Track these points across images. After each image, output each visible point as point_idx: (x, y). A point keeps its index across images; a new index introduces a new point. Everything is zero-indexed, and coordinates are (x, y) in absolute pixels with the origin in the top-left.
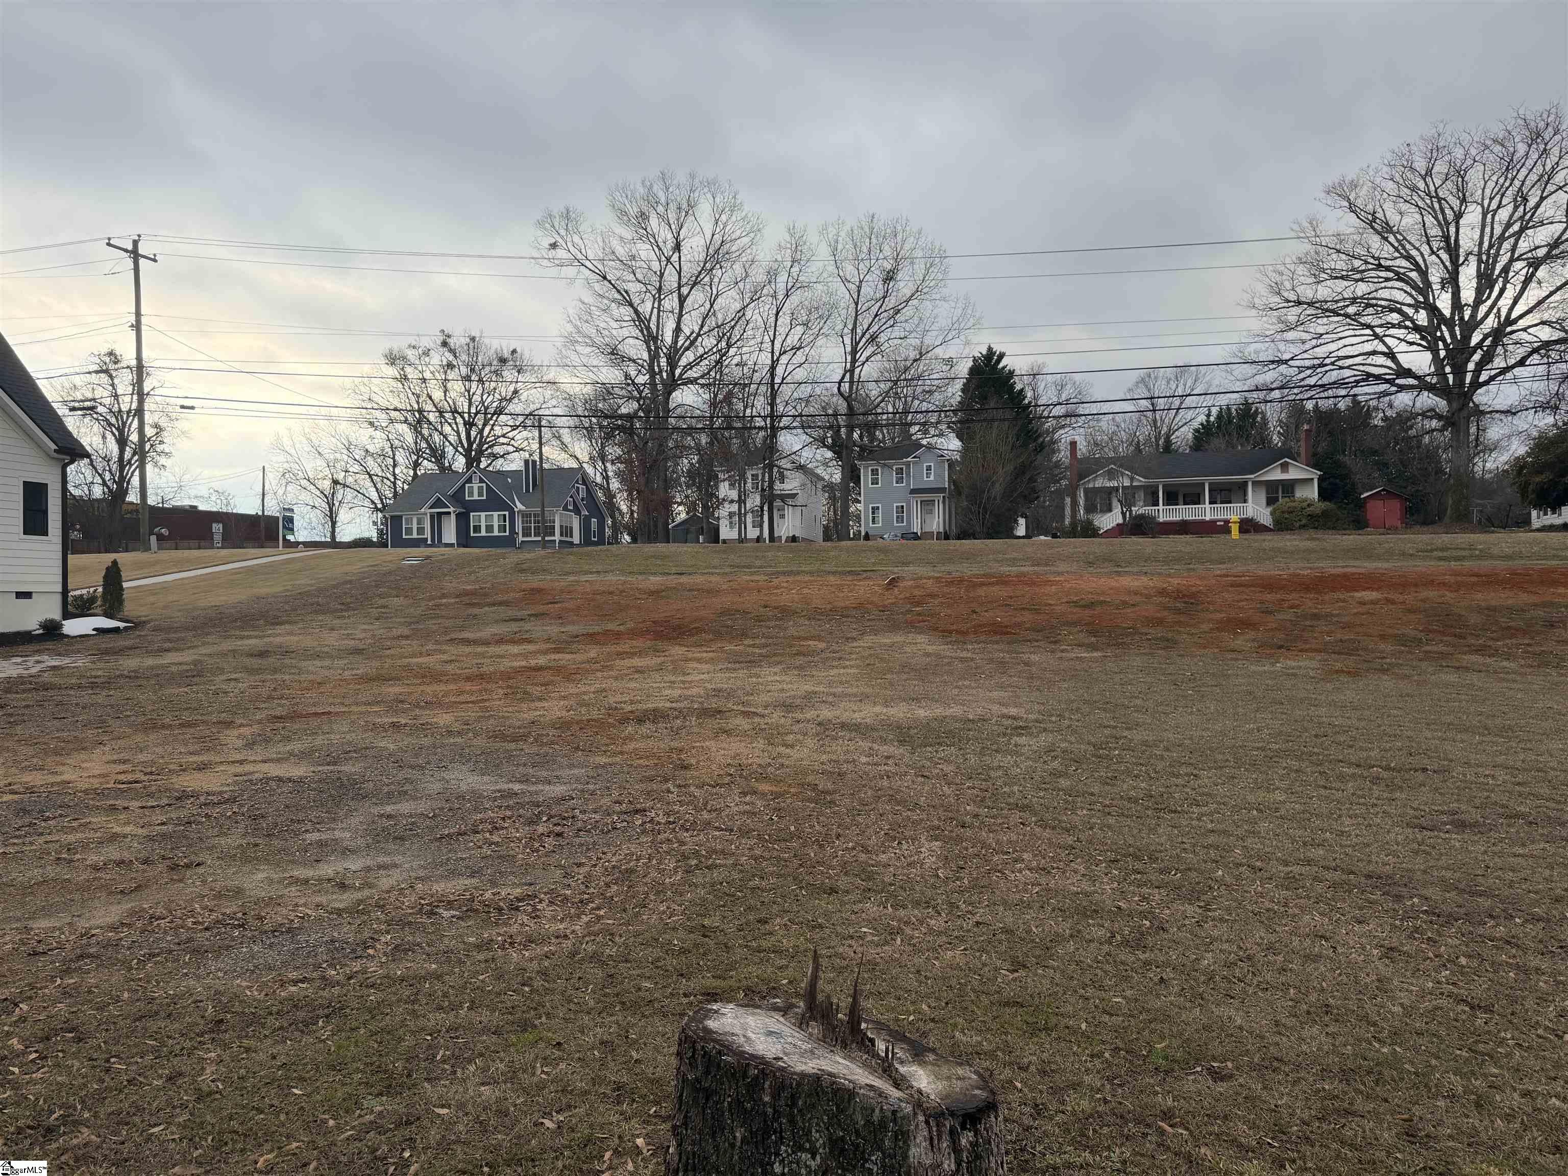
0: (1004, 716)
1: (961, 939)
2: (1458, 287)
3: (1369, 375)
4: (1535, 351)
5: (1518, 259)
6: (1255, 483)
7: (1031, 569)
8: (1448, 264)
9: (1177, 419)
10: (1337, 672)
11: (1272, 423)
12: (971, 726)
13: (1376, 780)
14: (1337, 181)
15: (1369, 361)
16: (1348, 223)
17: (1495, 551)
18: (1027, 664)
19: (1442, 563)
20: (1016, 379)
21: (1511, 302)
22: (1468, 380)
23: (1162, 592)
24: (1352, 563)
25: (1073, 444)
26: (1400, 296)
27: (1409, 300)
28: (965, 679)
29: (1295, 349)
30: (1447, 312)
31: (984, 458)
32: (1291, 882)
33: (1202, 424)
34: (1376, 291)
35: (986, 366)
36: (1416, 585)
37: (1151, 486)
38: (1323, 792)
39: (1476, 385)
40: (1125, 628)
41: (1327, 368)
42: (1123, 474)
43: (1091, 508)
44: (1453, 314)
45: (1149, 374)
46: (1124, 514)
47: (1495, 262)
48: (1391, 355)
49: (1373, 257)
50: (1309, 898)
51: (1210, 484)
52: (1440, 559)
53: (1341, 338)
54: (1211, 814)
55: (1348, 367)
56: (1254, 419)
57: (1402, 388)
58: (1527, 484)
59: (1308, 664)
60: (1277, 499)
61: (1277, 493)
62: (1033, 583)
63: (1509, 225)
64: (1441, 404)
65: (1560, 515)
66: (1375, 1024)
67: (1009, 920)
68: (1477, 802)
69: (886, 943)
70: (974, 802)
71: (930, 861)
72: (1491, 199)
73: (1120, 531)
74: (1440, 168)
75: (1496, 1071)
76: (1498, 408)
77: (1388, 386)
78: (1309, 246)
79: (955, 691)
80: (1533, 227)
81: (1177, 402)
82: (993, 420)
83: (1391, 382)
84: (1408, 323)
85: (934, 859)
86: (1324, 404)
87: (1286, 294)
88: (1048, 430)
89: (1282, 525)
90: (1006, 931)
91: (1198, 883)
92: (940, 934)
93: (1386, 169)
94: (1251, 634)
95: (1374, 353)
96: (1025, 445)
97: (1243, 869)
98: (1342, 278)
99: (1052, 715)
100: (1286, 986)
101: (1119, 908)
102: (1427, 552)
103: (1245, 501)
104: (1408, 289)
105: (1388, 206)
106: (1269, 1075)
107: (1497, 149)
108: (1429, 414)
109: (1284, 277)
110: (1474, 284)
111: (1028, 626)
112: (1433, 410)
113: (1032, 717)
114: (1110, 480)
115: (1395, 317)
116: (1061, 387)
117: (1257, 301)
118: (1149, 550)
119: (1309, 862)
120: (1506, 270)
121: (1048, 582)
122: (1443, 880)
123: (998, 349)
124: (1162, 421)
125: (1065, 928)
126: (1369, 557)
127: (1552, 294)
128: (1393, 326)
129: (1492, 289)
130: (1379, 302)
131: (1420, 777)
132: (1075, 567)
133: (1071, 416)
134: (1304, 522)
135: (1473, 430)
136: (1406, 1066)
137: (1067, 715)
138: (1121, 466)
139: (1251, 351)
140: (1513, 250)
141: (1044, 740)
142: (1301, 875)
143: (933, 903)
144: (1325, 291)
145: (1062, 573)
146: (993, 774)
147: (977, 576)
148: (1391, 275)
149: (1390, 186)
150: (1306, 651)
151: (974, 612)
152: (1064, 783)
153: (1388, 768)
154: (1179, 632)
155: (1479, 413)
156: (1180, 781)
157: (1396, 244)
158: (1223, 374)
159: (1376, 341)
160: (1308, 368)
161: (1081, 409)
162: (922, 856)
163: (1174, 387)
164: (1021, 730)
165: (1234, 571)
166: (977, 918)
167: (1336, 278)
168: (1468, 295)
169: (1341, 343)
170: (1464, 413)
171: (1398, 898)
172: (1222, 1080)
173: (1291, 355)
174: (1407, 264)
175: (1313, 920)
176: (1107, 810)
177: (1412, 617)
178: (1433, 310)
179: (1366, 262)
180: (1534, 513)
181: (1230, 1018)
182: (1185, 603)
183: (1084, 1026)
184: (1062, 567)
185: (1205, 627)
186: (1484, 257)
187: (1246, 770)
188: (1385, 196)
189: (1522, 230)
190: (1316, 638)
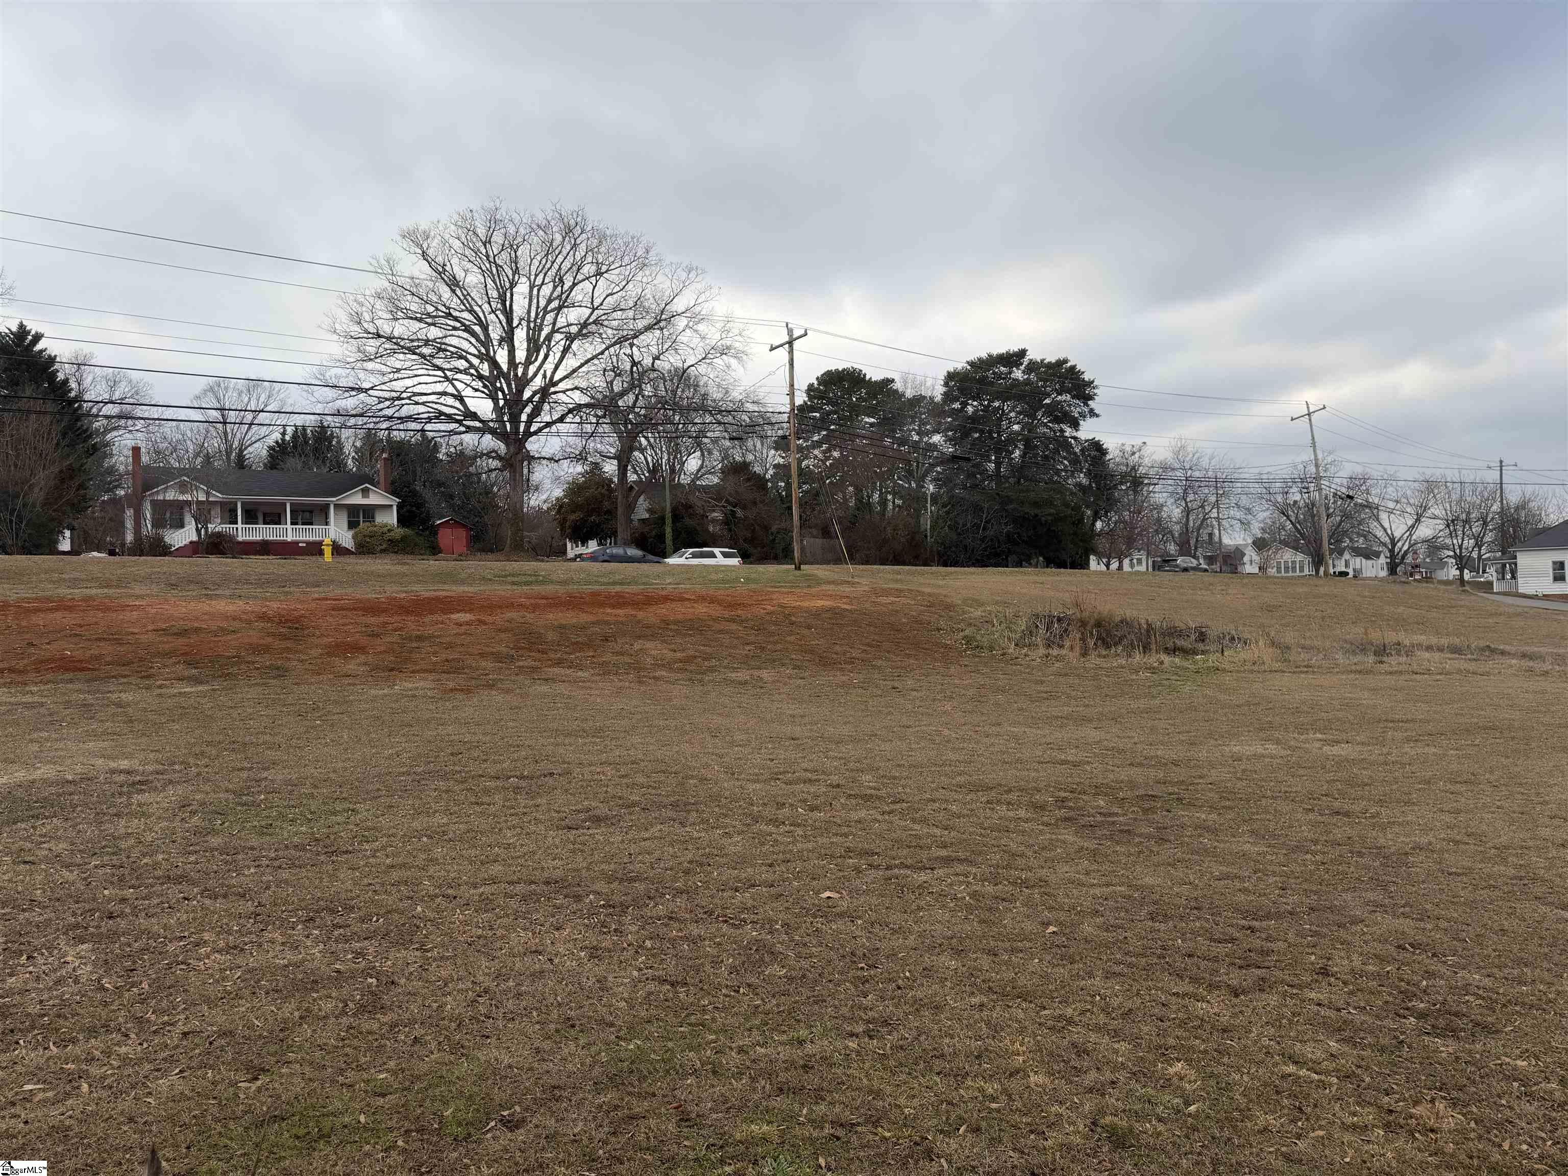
0: (113, 772)
1: (170, 1059)
2: (513, 346)
3: (441, 413)
4: (570, 411)
5: (557, 331)
6: (336, 506)
7: (99, 591)
8: (505, 325)
9: (250, 434)
10: (452, 690)
11: (348, 448)
12: (72, 788)
13: (517, 789)
14: (411, 228)
15: (442, 400)
16: (422, 270)
17: (554, 577)
18: (119, 705)
19: (515, 587)
20: (57, 366)
21: (553, 366)
22: (522, 429)
23: (263, 617)
24: (441, 586)
25: (136, 450)
26: (465, 345)
27: (473, 350)
28: (41, 730)
29: (375, 380)
30: (505, 367)
31: (17, 456)
32: (486, 904)
33: (277, 442)
34: (445, 337)
35: (17, 345)
36: (500, 607)
37: (231, 503)
38: (478, 809)
39: (528, 434)
40: (229, 657)
41: (404, 402)
42: (197, 488)
43: (158, 523)
44: (509, 369)
45: (217, 385)
46: (198, 531)
47: (541, 330)
48: (460, 398)
49: (444, 305)
50: (508, 916)
51: (291, 504)
52: (513, 583)
53: (416, 376)
54: (384, 848)
55: (423, 404)
56: (330, 442)
57: (469, 429)
58: (565, 520)
59: (422, 684)
60: (358, 523)
61: (359, 517)
62: (108, 609)
63: (550, 301)
64: (501, 447)
65: (587, 547)
66: (612, 1025)
67: (221, 1019)
68: (601, 796)
69: (68, 1095)
70: (112, 883)
71: (85, 971)
72: (536, 275)
73: (194, 549)
74: (498, 238)
75: (713, 1037)
76: (544, 454)
77: (457, 425)
78: (387, 284)
79: (35, 747)
80: (567, 307)
81: (249, 417)
82: (29, 412)
83: (459, 422)
84: (472, 371)
85: (89, 968)
86: (397, 435)
87: (366, 325)
88: (97, 430)
89: (364, 548)
90: (223, 1034)
91: (404, 925)
92: (139, 1062)
93: (453, 227)
94: (362, 658)
95: (444, 394)
96: (71, 445)
97: (439, 900)
98: (416, 319)
99: (174, 763)
100: (527, 1011)
101: (338, 971)
102: (502, 578)
103: (327, 524)
104: (473, 340)
105: (455, 261)
106: (555, 1106)
107: (541, 233)
108: (491, 454)
109: (364, 309)
110: (525, 345)
111: (108, 659)
112: (494, 451)
113: (150, 768)
114: (182, 493)
115: (462, 364)
116: (113, 385)
117: (337, 326)
118: (238, 572)
119: (494, 881)
120: (549, 338)
121: (124, 608)
122: (603, 872)
123: (33, 327)
124: (234, 435)
125: (290, 1010)
126: (455, 582)
127: (582, 365)
128: (460, 372)
129: (538, 351)
130: (449, 348)
131: (550, 781)
132: (155, 589)
133: (127, 418)
134: (384, 546)
135: (525, 471)
136: (652, 1056)
137: (191, 761)
138: (195, 479)
139: (332, 374)
140: (554, 324)
141: (173, 794)
142: (492, 894)
143: (112, 1024)
144: (403, 329)
145: (138, 597)
146: (123, 845)
147: (28, 600)
148: (458, 325)
149: (457, 244)
150: (418, 672)
151: (31, 644)
152: (215, 841)
153: (522, 777)
154: (289, 659)
155: (531, 458)
156: (339, 819)
157: (462, 298)
158: (305, 394)
159: (446, 384)
160: (387, 399)
161: (139, 412)
162: (70, 967)
163: (246, 399)
164: (142, 785)
165: (331, 595)
166: (181, 1027)
167: (411, 318)
168: (521, 355)
169: (416, 380)
170: (520, 457)
171: (578, 898)
172: (517, 1127)
173: (371, 385)
174: (472, 318)
175: (521, 937)
176: (277, 863)
177: (503, 635)
178: (494, 364)
179: (437, 309)
180: (569, 545)
181: (497, 1060)
182: (290, 628)
183: (362, 1119)
184: (138, 589)
185: (315, 652)
186: (532, 325)
187: (400, 797)
188: (453, 252)
189: (559, 309)
190: (422, 659)
